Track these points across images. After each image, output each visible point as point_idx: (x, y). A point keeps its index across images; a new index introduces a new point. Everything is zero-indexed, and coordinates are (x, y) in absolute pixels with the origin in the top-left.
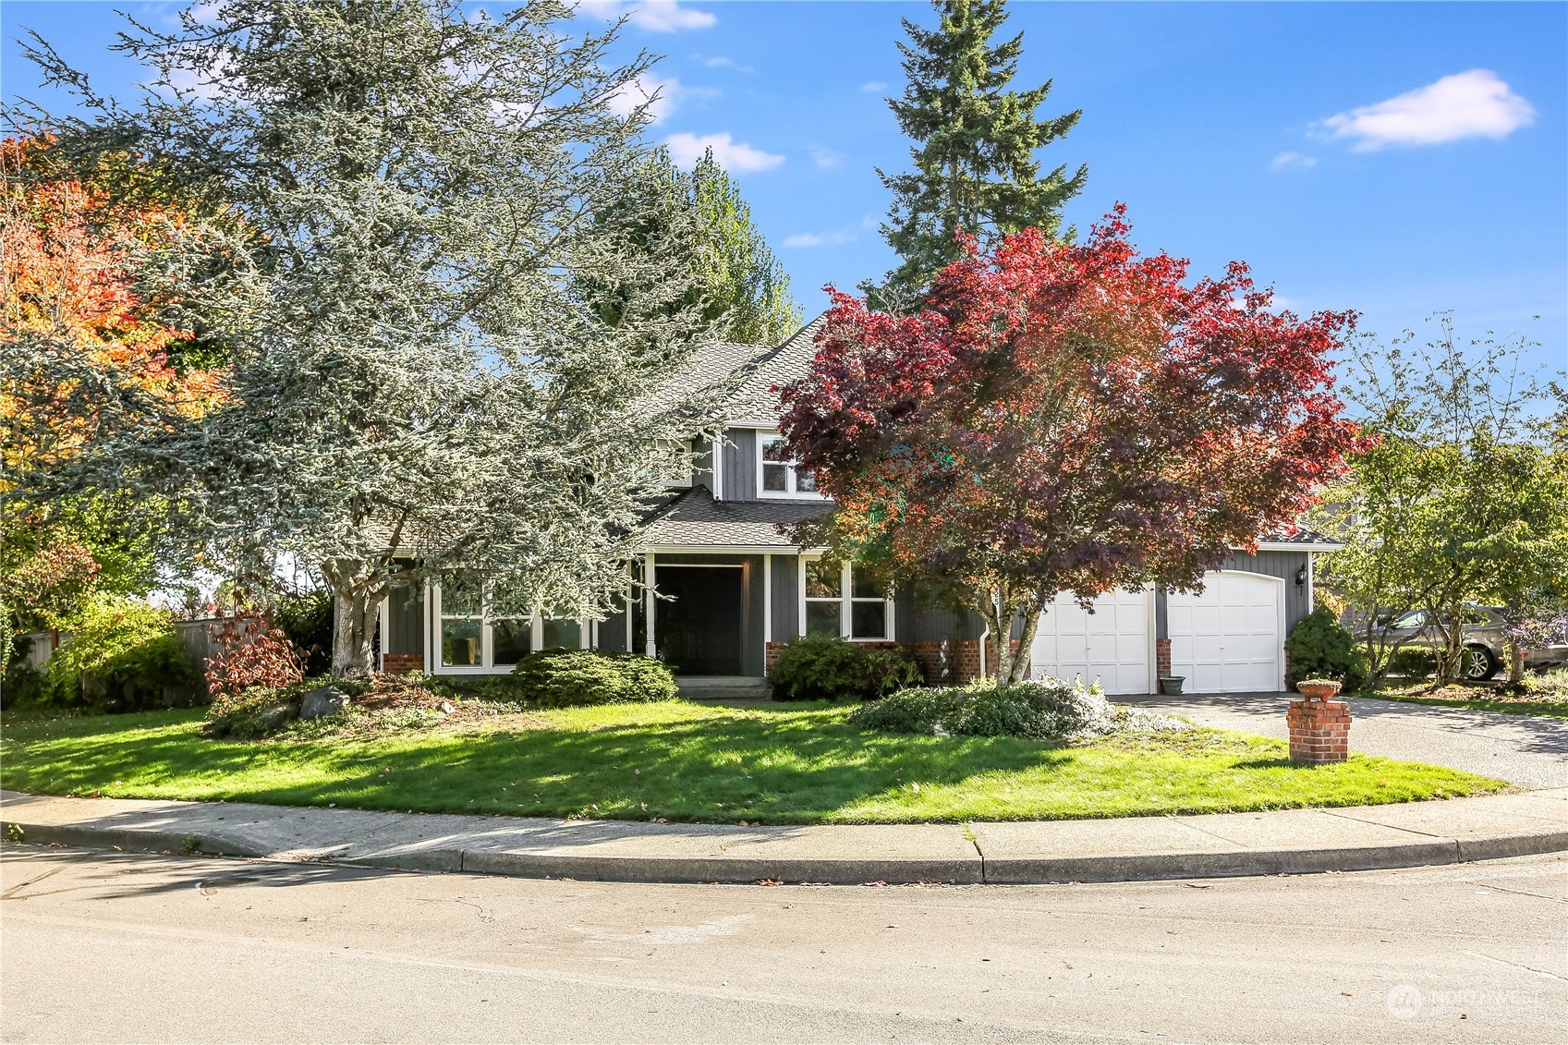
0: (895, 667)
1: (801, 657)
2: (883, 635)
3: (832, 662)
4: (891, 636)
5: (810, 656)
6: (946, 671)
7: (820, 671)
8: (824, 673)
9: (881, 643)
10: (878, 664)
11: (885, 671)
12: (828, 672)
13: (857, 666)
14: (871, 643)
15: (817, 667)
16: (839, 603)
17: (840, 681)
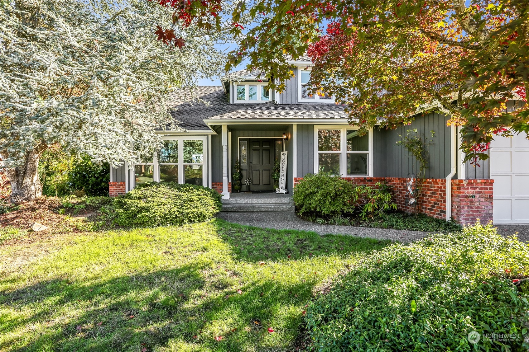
0: (375, 197)
1: (307, 189)
2: (366, 173)
3: (328, 194)
4: (371, 173)
5: (313, 189)
6: (413, 200)
7: (319, 200)
8: (322, 202)
9: (365, 178)
10: (362, 195)
11: (368, 200)
12: (324, 201)
13: (346, 197)
14: (359, 178)
15: (317, 197)
16: (338, 155)
17: (333, 208)
